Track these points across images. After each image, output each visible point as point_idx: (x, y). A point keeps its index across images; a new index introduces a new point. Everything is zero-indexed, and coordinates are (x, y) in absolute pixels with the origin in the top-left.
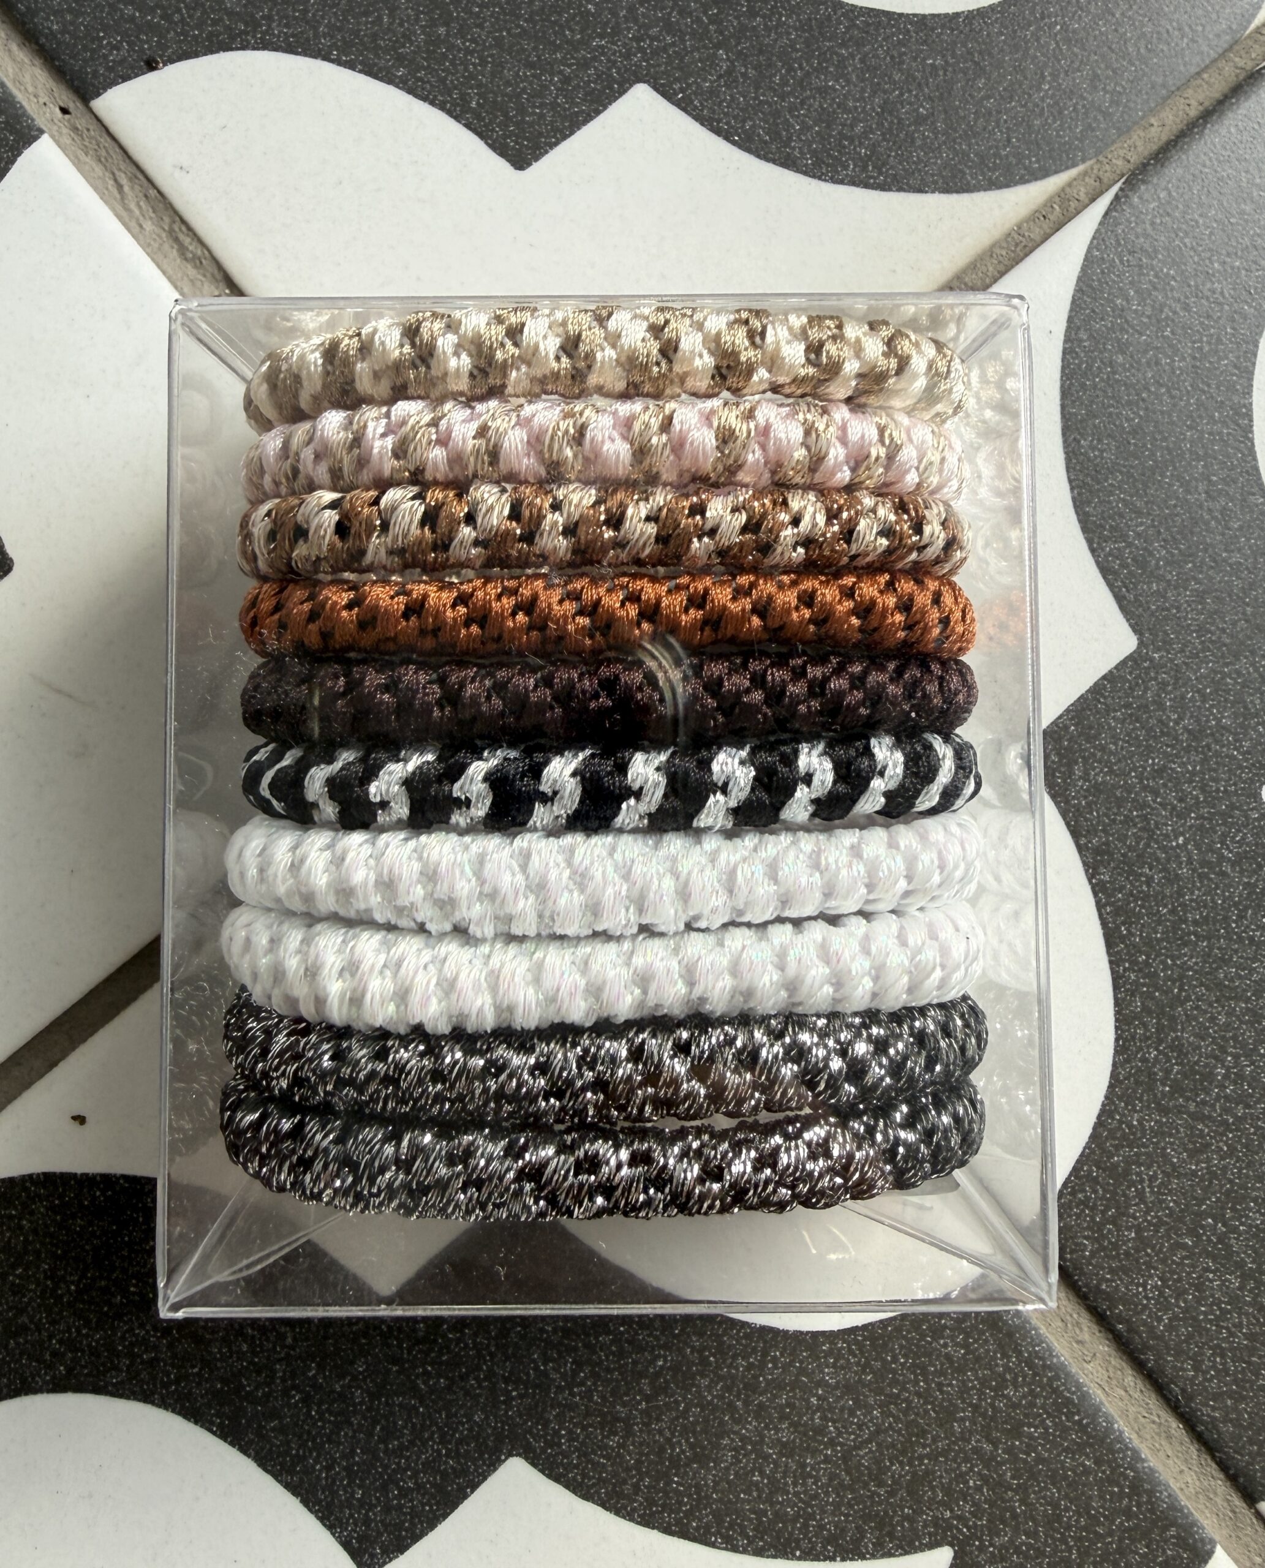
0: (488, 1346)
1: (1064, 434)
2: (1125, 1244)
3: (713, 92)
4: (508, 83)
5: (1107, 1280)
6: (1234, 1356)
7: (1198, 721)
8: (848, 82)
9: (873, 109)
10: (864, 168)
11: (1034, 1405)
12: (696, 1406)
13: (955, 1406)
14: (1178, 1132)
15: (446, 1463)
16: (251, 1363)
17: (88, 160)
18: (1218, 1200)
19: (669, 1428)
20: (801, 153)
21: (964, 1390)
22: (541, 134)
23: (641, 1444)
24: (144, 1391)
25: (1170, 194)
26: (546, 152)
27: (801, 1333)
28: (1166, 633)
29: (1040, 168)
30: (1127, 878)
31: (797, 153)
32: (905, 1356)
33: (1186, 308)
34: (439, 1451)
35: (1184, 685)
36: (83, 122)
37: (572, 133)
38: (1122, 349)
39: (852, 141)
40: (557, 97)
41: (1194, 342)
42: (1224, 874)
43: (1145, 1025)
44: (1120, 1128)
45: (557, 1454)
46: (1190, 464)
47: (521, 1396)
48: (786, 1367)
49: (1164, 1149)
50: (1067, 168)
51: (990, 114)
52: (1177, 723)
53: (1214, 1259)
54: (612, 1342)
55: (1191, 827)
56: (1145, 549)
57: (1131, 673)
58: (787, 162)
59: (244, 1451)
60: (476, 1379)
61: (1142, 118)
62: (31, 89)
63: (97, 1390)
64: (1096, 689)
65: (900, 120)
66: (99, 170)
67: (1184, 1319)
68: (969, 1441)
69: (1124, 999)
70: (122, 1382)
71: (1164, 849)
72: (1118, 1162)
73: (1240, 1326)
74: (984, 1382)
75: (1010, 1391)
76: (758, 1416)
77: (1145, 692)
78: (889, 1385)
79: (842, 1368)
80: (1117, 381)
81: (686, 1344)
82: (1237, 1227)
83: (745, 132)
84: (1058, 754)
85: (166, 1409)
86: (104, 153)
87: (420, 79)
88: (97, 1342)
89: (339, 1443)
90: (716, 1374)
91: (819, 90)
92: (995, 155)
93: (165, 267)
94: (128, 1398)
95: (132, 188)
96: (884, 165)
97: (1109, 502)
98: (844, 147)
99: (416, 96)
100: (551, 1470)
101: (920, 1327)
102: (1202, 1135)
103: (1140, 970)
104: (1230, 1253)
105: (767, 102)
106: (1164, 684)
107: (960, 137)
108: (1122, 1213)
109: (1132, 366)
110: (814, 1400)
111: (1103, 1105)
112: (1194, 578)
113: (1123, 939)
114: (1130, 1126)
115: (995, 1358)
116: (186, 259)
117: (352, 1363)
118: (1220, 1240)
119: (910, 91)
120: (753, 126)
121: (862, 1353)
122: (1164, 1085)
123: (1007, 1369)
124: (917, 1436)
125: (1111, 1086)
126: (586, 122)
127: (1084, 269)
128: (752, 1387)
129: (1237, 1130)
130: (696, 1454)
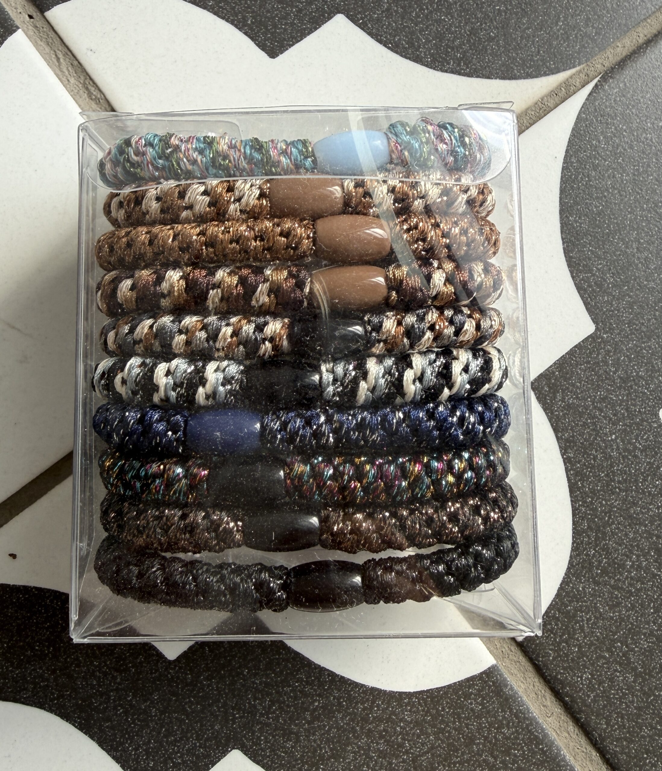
0: (225, 689)
1: (560, 213)
2: (572, 654)
3: (378, 20)
4: (268, 11)
5: (561, 673)
6: (629, 718)
7: (626, 372)
8: (452, 17)
9: (465, 32)
10: (459, 65)
11: (518, 739)
12: (334, 729)
13: (475, 736)
14: (604, 595)
15: (199, 750)
16: (98, 691)
17: (42, 44)
18: (624, 633)
19: (320, 739)
20: (425, 54)
21: (480, 728)
22: (285, 39)
23: (304, 747)
24: (39, 702)
25: (625, 85)
26: (287, 49)
27: (393, 692)
28: (611, 324)
29: (555, 68)
30: (583, 456)
31: (422, 55)
32: (449, 708)
33: (631, 147)
34: (195, 744)
35: (620, 352)
36: (40, 23)
37: (302, 39)
38: (595, 167)
39: (453, 49)
40: (294, 20)
41: (634, 166)
42: (636, 456)
43: (589, 536)
44: (572, 591)
45: (259, 749)
46: (629, 233)
47: (241, 717)
48: (384, 710)
49: (596, 604)
50: (570, 68)
51: (529, 37)
52: (615, 373)
53: (620, 665)
54: (291, 691)
55: (619, 430)
56: (602, 278)
57: (590, 345)
58: (417, 60)
59: (92, 737)
60: (218, 707)
61: (613, 42)
62: (13, 5)
63: (15, 700)
64: (571, 352)
65: (480, 39)
66: (47, 49)
67: (602, 697)
68: (481, 756)
69: (578, 522)
70: (29, 697)
71: (604, 441)
72: (571, 609)
73: (633, 702)
74: (491, 725)
75: (505, 730)
76: (368, 736)
77: (598, 355)
78: (439, 723)
79: (414, 712)
80: (591, 186)
81: (331, 694)
82: (634, 648)
83: (395, 42)
84: (549, 387)
85: (51, 712)
86: (51, 41)
87: (221, 7)
88: (17, 674)
89: (142, 737)
90: (345, 712)
91: (436, 21)
92: (531, 60)
93: (80, 103)
94: (31, 705)
95: (65, 60)
96: (470, 62)
97: (584, 251)
98: (449, 52)
99: (219, 16)
100: (255, 757)
101: (457, 692)
102: (617, 597)
103: (588, 506)
104: (629, 663)
105: (407, 26)
106: (609, 351)
107: (512, 49)
108: (571, 637)
109: (599, 177)
110: (398, 729)
111: (564, 578)
112: (628, 295)
113: (579, 489)
114: (578, 591)
115: (497, 712)
116: (91, 99)
117: (151, 694)
118: (624, 655)
119: (486, 23)
120: (399, 39)
121: (426, 705)
122: (598, 569)
123: (504, 717)
124: (453, 751)
125: (569, 569)
126: (309, 34)
127: (576, 124)
128: (365, 720)
129: (636, 596)
130: (333, 754)
